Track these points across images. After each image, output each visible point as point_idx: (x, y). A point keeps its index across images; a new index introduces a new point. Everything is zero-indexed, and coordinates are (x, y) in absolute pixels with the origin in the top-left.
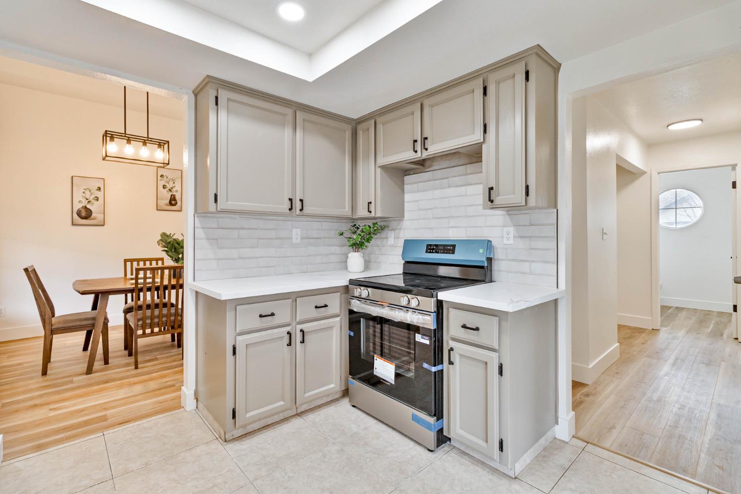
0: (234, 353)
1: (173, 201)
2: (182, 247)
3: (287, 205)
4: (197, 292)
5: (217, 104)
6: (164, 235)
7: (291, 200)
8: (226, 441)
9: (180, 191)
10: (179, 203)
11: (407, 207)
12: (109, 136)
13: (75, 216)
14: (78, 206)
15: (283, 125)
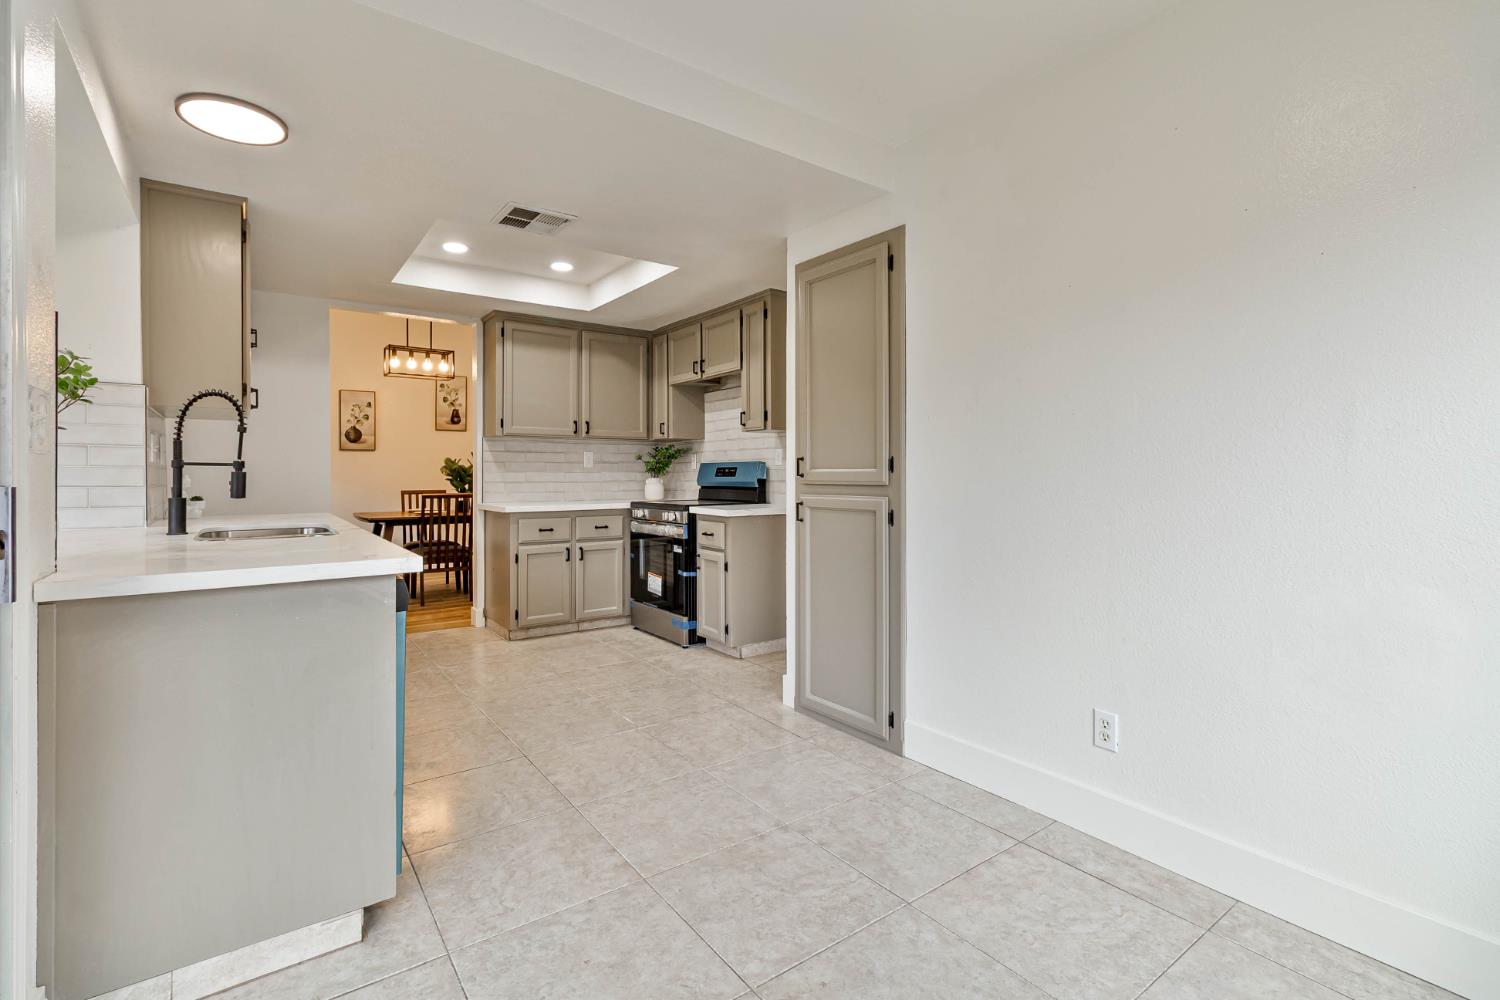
0: (517, 561)
1: (455, 418)
2: (471, 476)
3: (572, 427)
4: (485, 511)
5: (503, 335)
6: (448, 461)
7: (575, 422)
8: (510, 639)
9: (464, 405)
10: (463, 420)
11: (708, 427)
12: (393, 349)
13: (344, 438)
14: (346, 427)
15: (567, 347)
